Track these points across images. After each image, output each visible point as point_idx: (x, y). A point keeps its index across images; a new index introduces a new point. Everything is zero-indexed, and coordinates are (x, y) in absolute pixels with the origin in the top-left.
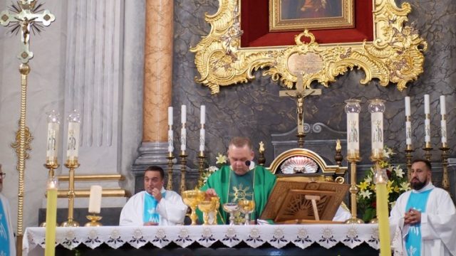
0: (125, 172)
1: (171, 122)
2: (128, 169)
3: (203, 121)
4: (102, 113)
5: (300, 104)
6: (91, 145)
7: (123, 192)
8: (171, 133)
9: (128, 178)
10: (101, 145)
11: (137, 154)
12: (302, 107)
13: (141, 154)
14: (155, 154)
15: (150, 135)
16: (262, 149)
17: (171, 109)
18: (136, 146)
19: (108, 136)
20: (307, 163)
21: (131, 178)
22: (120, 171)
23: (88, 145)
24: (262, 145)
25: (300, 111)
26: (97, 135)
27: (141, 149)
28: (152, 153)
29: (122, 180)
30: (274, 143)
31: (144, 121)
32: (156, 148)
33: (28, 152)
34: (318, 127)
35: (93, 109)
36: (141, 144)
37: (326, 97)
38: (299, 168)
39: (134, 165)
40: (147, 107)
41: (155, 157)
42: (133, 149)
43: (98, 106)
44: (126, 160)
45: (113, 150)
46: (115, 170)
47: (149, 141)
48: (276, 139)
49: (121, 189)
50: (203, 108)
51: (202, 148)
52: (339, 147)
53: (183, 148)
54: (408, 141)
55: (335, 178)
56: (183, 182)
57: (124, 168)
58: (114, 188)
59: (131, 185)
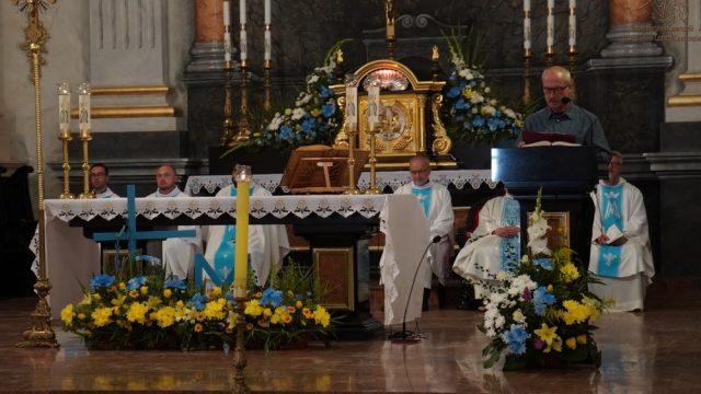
0: (173, 82)
1: (227, 22)
2: (178, 78)
3: (268, 20)
4: (140, 3)
6: (127, 47)
7: (171, 111)
8: (227, 36)
9: (178, 90)
10: (141, 46)
11: (188, 58)
12: (392, 2)
13: (194, 58)
14: (212, 58)
15: (204, 32)
16: (340, 59)
17: (226, 5)
18: (188, 48)
19: (148, 34)
20: (395, 78)
21: (182, 90)
22: (167, 82)
23: (123, 47)
24: (340, 53)
25: (388, 8)
26: (134, 33)
27: (194, 52)
28: (208, 56)
29: (171, 93)
30: (367, 42)
31: (196, 13)
32: (214, 50)
33: (43, 55)
34: (422, 20)
36: (193, 46)
38: (386, 83)
39: (186, 73)
41: (212, 62)
42: (183, 52)
44: (175, 65)
45: (157, 53)
46: (160, 81)
47: (203, 41)
48: (369, 36)
49: (170, 107)
50: (268, 4)
51: (267, 56)
52: (435, 55)
53: (243, 56)
54: (527, 45)
55: (430, 95)
56: (244, 101)
57: (172, 75)
58: (160, 105)
59: (182, 99)
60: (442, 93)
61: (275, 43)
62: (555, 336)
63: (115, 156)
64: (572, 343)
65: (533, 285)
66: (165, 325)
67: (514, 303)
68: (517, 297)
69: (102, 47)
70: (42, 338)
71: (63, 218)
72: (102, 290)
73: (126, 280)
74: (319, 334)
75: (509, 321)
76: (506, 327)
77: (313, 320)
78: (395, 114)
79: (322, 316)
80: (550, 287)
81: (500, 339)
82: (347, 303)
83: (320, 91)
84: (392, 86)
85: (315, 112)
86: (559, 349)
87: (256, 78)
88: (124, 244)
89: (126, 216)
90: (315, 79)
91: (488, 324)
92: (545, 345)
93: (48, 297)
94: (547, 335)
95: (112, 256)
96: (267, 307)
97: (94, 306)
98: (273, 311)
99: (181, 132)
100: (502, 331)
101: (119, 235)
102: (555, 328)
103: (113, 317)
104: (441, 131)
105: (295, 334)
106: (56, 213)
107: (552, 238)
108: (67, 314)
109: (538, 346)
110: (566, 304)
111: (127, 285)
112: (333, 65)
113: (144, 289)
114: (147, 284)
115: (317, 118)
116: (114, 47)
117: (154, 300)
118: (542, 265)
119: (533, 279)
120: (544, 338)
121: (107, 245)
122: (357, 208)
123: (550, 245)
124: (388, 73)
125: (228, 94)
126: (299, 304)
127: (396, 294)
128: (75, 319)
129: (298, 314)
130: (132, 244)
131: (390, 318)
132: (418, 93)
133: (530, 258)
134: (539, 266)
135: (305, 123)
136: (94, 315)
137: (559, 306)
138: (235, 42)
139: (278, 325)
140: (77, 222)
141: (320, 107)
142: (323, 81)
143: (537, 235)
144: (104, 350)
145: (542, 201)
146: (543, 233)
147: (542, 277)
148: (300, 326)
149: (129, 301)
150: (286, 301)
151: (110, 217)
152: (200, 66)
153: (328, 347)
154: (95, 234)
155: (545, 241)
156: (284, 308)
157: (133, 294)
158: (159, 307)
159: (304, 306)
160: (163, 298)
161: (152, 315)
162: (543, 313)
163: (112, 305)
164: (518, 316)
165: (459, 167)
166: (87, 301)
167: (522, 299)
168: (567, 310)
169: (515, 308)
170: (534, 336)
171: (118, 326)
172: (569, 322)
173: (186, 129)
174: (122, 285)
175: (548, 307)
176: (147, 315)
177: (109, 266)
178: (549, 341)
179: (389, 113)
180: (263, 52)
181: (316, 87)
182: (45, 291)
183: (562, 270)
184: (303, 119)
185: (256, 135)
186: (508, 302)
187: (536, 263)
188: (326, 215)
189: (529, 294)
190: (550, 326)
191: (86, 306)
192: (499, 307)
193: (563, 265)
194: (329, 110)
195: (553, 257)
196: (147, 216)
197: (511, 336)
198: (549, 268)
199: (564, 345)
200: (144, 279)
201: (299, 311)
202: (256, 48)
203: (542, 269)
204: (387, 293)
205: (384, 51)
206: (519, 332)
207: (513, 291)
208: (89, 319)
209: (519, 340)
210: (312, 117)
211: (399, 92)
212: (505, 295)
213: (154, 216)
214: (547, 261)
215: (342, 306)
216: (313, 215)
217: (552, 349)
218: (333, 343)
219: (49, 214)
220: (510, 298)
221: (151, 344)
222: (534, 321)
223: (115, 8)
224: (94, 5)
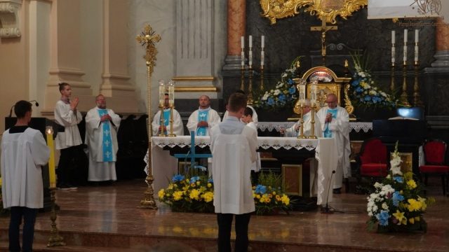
0: (216, 75)
1: (243, 46)
2: (218, 73)
3: (263, 46)
4: (201, 36)
5: (324, 36)
6: (194, 58)
7: (215, 89)
8: (243, 53)
9: (218, 79)
10: (201, 57)
11: (224, 63)
12: (325, 38)
13: (226, 63)
14: (235, 63)
15: (232, 51)
16: (298, 66)
17: (242, 38)
18: (223, 58)
19: (205, 51)
20: (326, 75)
21: (220, 79)
22: (213, 74)
24: (298, 63)
25: (323, 41)
26: (198, 51)
27: (227, 60)
28: (234, 62)
29: (215, 80)
30: (312, 56)
31: (228, 41)
32: (236, 60)
34: (340, 46)
35: (195, 33)
36: (226, 57)
37: (346, 26)
38: (321, 78)
39: (222, 70)
40: (230, 32)
41: (235, 65)
42: (221, 61)
43: (198, 31)
44: (217, 67)
45: (209, 61)
46: (210, 74)
47: (231, 55)
48: (313, 54)
49: (214, 87)
50: (263, 37)
51: (262, 63)
52: (346, 65)
53: (250, 63)
54: (393, 60)
55: (343, 84)
56: (250, 85)
57: (216, 72)
58: (210, 86)
59: (220, 83)
60: (349, 83)
61: (266, 56)
62: (403, 217)
64: (412, 220)
65: (393, 190)
66: (208, 201)
67: (383, 199)
68: (384, 196)
69: (182, 57)
70: (149, 204)
71: (160, 146)
72: (178, 182)
73: (190, 178)
74: (284, 208)
75: (380, 208)
76: (378, 211)
77: (281, 202)
78: (325, 94)
79: (285, 199)
80: (401, 191)
81: (375, 217)
82: (298, 192)
83: (288, 81)
84: (324, 79)
85: (285, 92)
86: (405, 224)
87: (257, 73)
88: (189, 160)
89: (190, 146)
90: (286, 75)
91: (369, 209)
92: (398, 221)
93: (153, 185)
94: (400, 217)
95: (183, 165)
96: (258, 194)
97: (174, 190)
98: (261, 196)
99: (220, 100)
100: (376, 214)
101: (187, 155)
102: (403, 213)
103: (183, 196)
104: (348, 102)
105: (272, 208)
106: (157, 143)
107: (403, 167)
108: (161, 193)
109: (395, 222)
110: (410, 201)
111: (190, 180)
112: (295, 68)
113: (198, 183)
114: (200, 180)
115: (286, 95)
116: (188, 58)
117: (203, 188)
118: (398, 180)
119: (393, 187)
120: (397, 218)
121: (181, 160)
122: (304, 146)
123: (402, 170)
124: (322, 73)
125: (243, 82)
126: (274, 193)
127: (323, 189)
128: (165, 196)
129: (273, 198)
130: (193, 160)
131: (320, 202)
132: (337, 83)
133: (392, 176)
134: (395, 181)
135: (280, 97)
136: (174, 195)
137: (406, 201)
138: (247, 56)
139: (264, 203)
140: (167, 148)
141: (288, 90)
142: (290, 76)
143: (395, 165)
144: (178, 211)
145: (398, 148)
146: (398, 164)
147: (397, 187)
148: (274, 204)
149: (191, 188)
150: (268, 192)
151: (182, 146)
152: (229, 67)
153: (288, 215)
154: (175, 155)
155: (400, 168)
156: (266, 195)
157: (193, 185)
158: (205, 191)
159: (277, 194)
160: (207, 187)
161: (202, 196)
162: (397, 205)
163: (183, 190)
164: (384, 206)
165: (357, 121)
166: (171, 187)
167: (386, 197)
168: (409, 204)
169: (383, 202)
170: (393, 216)
171: (185, 200)
172: (411, 210)
173: (222, 98)
174: (188, 180)
175: (400, 202)
176: (199, 196)
177: (182, 170)
178: (400, 219)
179: (322, 93)
180: (260, 61)
181: (286, 79)
182: (151, 181)
183: (408, 183)
184: (279, 95)
185: (256, 102)
186: (379, 198)
187: (394, 179)
188: (289, 148)
189: (390, 195)
190: (401, 212)
191: (170, 190)
192: (375, 201)
193: (408, 180)
194: (292, 91)
195: (403, 176)
196: (200, 146)
197: (381, 216)
198: (401, 182)
199: (408, 222)
200: (198, 178)
201: (274, 196)
202: (257, 59)
203: (397, 182)
204: (319, 189)
205: (320, 62)
206: (385, 215)
207: (382, 193)
208: (171, 197)
209: (385, 218)
210: (284, 94)
211: (328, 83)
212: (378, 195)
213: (204, 146)
214: (400, 178)
215: (296, 194)
216: (282, 148)
217: (402, 224)
218: (291, 213)
219: (154, 144)
220: (380, 196)
221: (201, 210)
222: (393, 209)
223: (188, 39)
224: (179, 37)
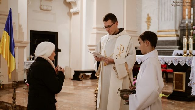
0: (177, 29)
2: (178, 28)
4: (170, 11)
6: (167, 21)
7: (176, 35)
10: (170, 20)
11: (181, 23)
13: (182, 23)
15: (185, 17)
18: (181, 20)
19: (172, 18)
21: (179, 30)
26: (169, 18)
27: (182, 21)
29: (176, 31)
36: (182, 20)
39: (180, 26)
40: (184, 8)
43: (169, 9)
44: (178, 25)
45: (173, 22)
46: (174, 28)
47: (184, 19)
58: (174, 33)
59: (179, 33)
63: (163, 45)
69: (162, 21)
82: (182, 89)
99: (178, 40)
116: (164, 21)
125: (187, 31)
152: (183, 25)
223: (165, 12)
224: (160, 12)
